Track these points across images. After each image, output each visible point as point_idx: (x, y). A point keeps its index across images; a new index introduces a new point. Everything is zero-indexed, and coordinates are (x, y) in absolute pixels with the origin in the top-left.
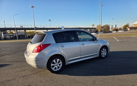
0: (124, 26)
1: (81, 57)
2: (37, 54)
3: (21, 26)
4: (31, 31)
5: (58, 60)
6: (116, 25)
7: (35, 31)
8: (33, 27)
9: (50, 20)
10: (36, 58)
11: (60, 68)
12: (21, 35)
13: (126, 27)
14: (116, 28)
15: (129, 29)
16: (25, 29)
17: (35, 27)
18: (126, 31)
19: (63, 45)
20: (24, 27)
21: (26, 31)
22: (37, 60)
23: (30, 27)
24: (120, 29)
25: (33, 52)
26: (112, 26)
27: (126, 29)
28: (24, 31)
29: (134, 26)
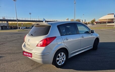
0: (91, 21)
1: (81, 49)
2: (43, 48)
3: (3, 17)
4: (14, 22)
5: (63, 53)
6: (85, 20)
7: (17, 22)
8: (15, 19)
9: (30, 14)
10: (42, 53)
11: (64, 62)
12: (4, 26)
13: (93, 22)
14: (86, 23)
15: (95, 23)
16: (7, 21)
17: (18, 19)
18: (93, 25)
19: (67, 38)
20: (6, 19)
21: (9, 22)
22: (43, 55)
23: (12, 19)
24: (89, 23)
25: (37, 46)
26: (82, 21)
27: (93, 23)
28: (6, 22)
29: (99, 21)
